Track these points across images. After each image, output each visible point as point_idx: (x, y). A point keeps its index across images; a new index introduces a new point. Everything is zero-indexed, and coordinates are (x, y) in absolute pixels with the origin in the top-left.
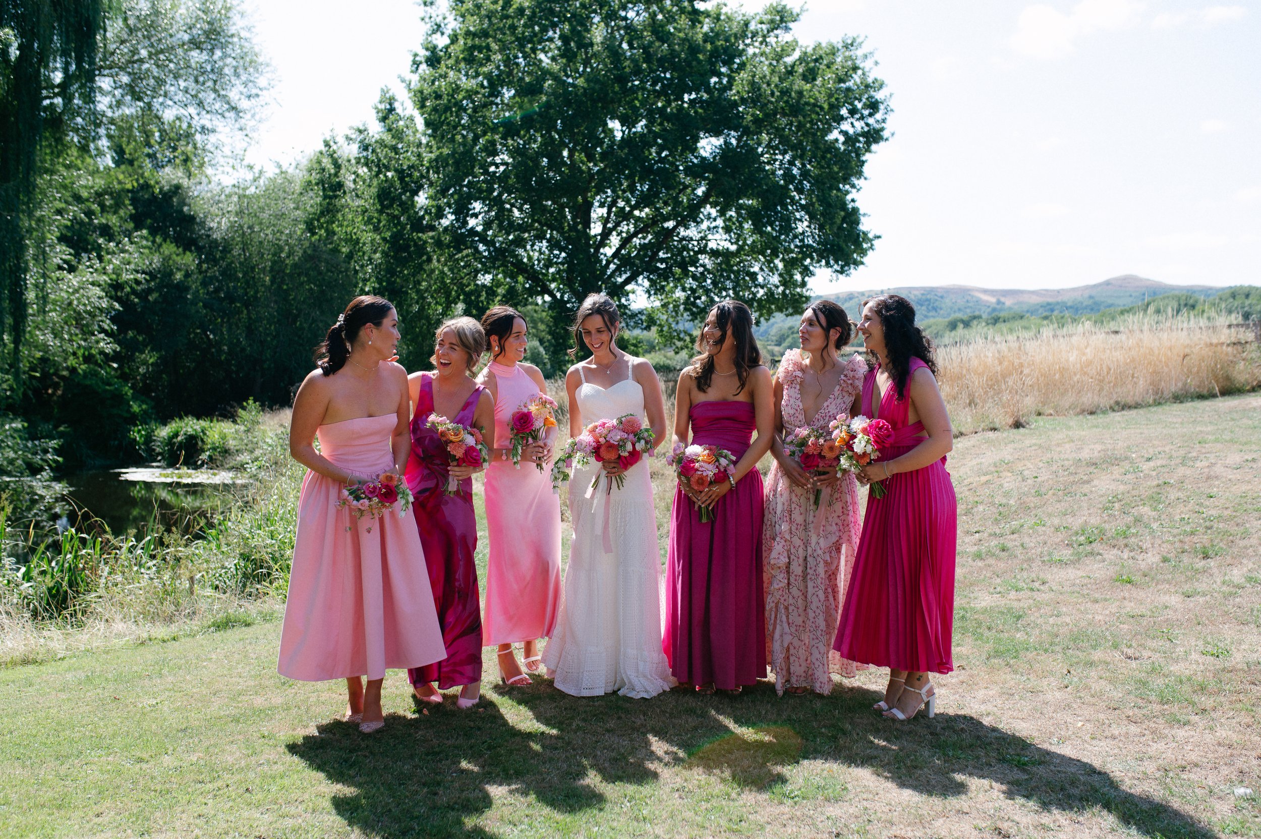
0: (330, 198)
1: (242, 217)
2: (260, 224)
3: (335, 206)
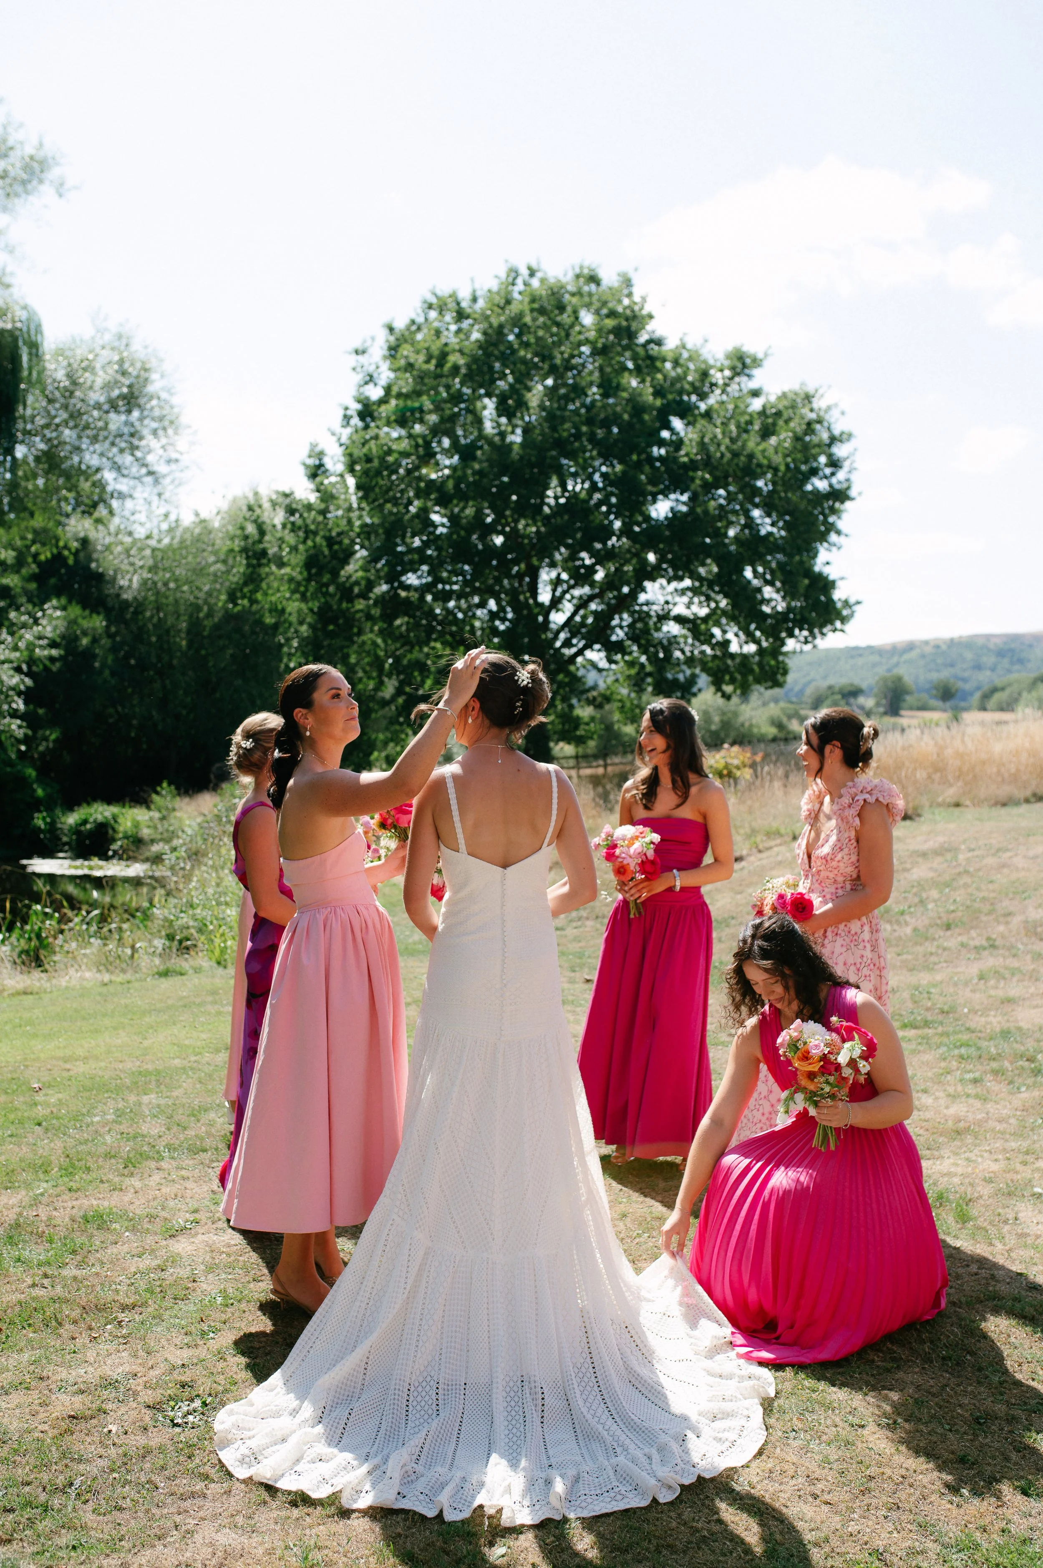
0: (254, 566)
1: (156, 573)
2: (176, 580)
3: (259, 575)
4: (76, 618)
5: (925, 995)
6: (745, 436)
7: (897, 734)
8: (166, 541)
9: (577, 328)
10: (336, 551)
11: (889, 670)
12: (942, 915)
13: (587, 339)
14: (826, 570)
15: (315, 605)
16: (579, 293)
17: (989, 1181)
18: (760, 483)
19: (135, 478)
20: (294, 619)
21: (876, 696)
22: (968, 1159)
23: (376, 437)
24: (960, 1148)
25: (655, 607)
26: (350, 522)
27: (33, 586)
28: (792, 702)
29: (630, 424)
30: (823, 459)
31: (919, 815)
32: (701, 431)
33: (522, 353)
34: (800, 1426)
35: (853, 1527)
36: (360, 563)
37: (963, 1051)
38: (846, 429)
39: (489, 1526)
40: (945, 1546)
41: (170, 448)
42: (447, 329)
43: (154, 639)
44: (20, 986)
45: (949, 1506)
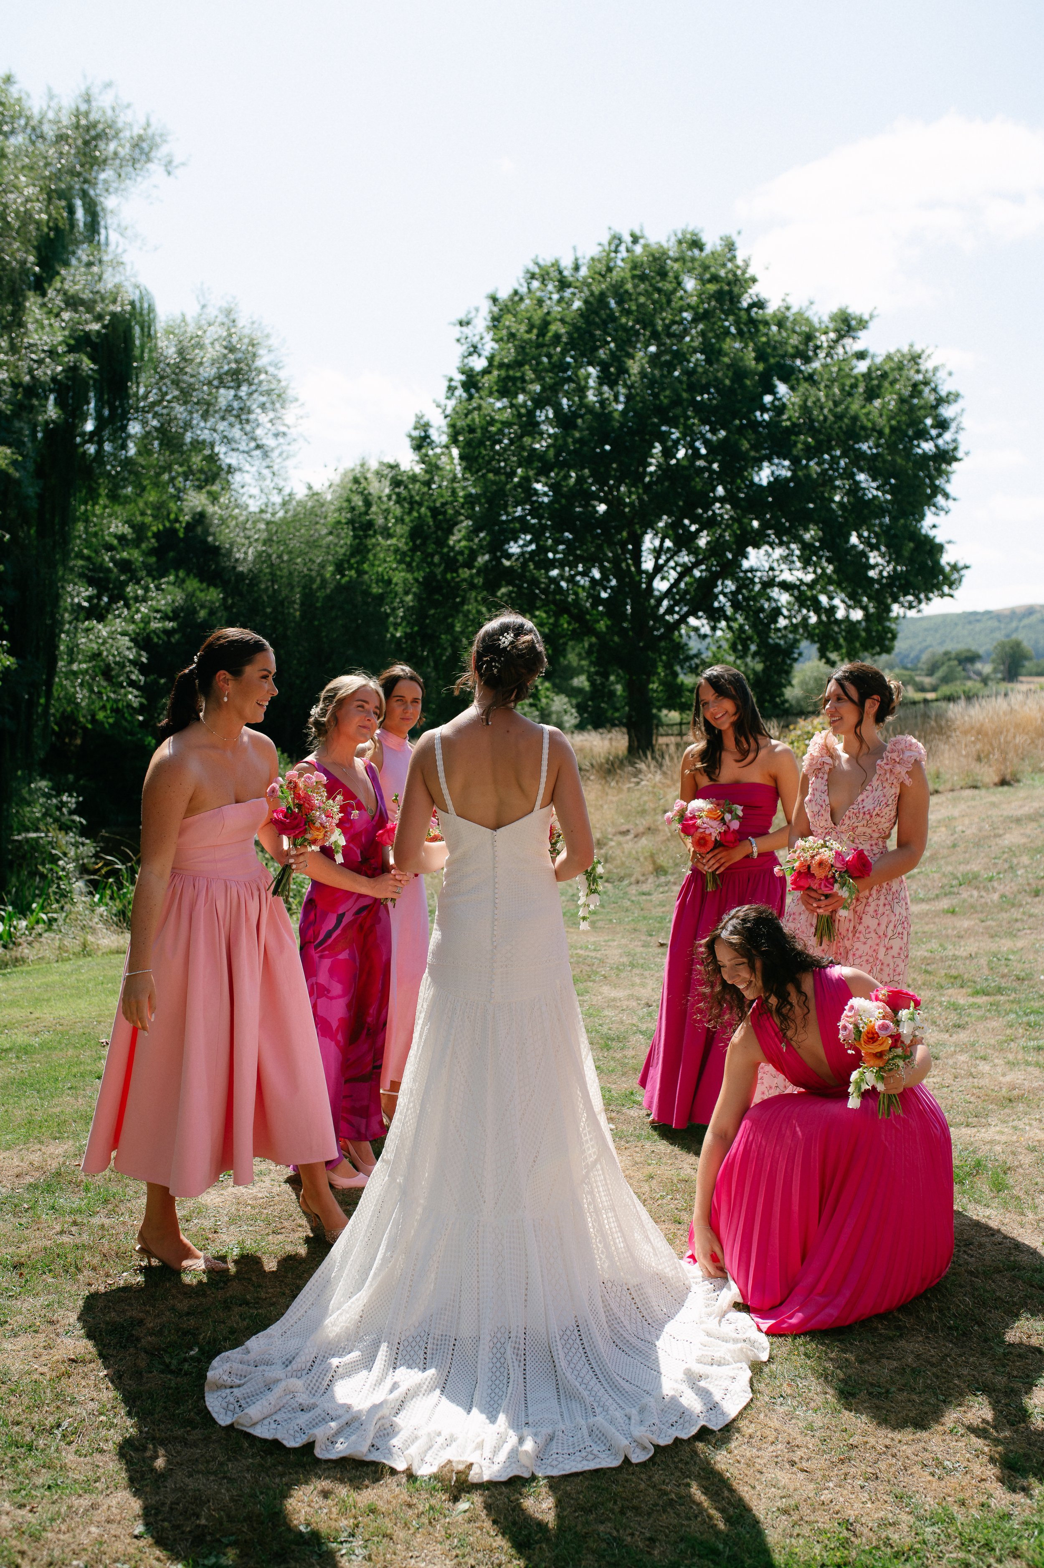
0: (360, 538)
1: (270, 546)
2: (290, 552)
3: (366, 546)
4: (194, 591)
5: (1003, 962)
6: (849, 399)
7: (1000, 699)
8: (281, 514)
9: (681, 293)
10: (440, 521)
11: (1008, 636)
12: (1031, 881)
13: (688, 305)
14: (932, 533)
15: (420, 575)
16: (681, 259)
17: (1033, 1150)
18: (864, 447)
19: (244, 452)
20: (400, 589)
21: (993, 661)
22: (1015, 1128)
23: (479, 408)
24: (1009, 1115)
25: (759, 574)
26: (454, 492)
27: (152, 560)
28: (906, 668)
29: (731, 390)
30: (929, 421)
31: (1018, 781)
32: (804, 394)
33: (624, 320)
34: (789, 1392)
35: (826, 1496)
36: (463, 533)
37: (1032, 1018)
38: (953, 389)
39: (457, 1481)
40: (919, 1518)
41: (278, 422)
42: (550, 298)
43: (269, 610)
44: (114, 946)
45: (930, 1478)
